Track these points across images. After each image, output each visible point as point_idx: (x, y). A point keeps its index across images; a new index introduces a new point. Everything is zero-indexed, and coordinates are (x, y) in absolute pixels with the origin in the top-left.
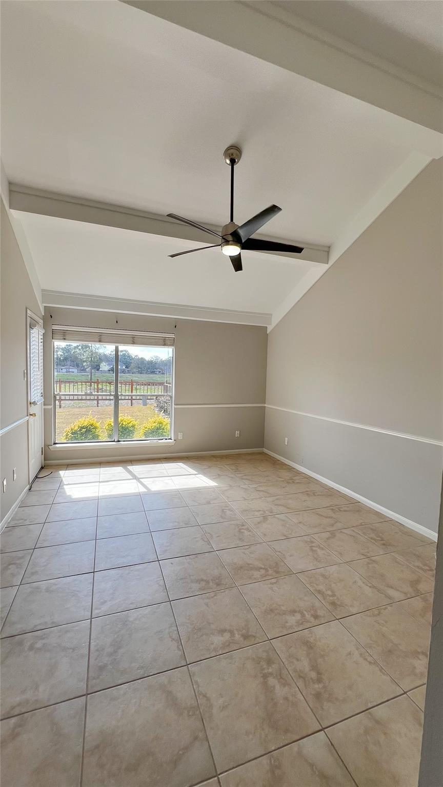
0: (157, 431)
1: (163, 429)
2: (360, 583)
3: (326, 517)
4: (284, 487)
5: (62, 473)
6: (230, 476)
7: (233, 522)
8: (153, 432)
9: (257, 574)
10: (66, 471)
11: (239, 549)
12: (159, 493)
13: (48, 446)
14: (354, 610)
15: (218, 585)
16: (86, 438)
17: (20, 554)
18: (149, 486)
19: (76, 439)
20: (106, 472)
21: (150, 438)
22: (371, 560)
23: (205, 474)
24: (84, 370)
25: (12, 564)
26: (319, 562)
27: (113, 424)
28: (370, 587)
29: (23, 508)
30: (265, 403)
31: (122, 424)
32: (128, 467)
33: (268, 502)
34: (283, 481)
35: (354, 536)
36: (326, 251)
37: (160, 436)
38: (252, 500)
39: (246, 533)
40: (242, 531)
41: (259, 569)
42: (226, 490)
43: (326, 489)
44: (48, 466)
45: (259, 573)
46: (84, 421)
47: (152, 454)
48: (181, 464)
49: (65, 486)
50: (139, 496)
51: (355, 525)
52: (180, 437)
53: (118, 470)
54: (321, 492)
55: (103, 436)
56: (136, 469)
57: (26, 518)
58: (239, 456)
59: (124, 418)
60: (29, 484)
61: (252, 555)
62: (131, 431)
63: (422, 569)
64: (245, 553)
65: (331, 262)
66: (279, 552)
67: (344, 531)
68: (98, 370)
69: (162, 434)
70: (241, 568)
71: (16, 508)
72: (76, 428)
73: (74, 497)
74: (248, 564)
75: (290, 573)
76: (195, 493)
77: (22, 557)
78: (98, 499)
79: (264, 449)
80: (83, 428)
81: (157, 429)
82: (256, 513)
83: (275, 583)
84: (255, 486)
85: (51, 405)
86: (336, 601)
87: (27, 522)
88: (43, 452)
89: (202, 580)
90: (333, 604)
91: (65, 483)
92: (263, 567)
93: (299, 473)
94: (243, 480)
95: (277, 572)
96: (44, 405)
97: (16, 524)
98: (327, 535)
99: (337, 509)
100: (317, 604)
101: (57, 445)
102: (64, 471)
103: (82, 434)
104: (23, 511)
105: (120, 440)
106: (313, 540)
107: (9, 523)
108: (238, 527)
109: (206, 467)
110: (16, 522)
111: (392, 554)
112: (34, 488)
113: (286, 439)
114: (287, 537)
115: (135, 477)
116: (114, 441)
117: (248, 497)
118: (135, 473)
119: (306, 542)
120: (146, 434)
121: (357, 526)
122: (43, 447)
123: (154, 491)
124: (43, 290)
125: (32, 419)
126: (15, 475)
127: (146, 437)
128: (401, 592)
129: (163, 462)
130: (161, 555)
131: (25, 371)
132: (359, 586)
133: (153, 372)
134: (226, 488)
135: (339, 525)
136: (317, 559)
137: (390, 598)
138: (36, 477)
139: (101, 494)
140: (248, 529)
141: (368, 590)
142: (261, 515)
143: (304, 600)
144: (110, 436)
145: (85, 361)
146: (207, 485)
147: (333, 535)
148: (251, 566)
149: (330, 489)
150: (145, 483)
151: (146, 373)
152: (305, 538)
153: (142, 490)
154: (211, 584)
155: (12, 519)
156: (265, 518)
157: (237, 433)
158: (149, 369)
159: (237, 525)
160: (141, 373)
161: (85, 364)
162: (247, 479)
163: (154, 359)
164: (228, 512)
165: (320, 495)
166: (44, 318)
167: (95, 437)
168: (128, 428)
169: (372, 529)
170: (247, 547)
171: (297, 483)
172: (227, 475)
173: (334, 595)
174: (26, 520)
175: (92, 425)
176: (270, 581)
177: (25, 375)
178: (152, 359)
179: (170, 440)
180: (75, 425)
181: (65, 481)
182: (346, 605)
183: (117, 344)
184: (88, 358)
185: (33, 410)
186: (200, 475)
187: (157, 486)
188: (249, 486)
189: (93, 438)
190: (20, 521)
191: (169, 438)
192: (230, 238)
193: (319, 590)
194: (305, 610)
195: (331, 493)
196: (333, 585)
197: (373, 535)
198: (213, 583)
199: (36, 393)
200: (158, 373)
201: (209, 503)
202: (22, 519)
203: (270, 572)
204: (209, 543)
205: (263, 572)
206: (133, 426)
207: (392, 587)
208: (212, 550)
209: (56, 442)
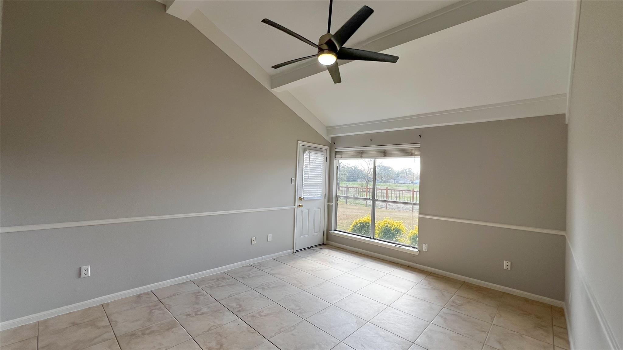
13: (330, 230)
44: (328, 244)
52: (425, 248)
60: (294, 249)
79: (564, 304)
85: (332, 202)
88: (325, 234)
96: (328, 202)
101: (336, 232)
105: (375, 238)
122: (325, 231)
124: (327, 127)
126: (270, 239)
131: (293, 178)
138: (309, 248)
166: (331, 145)
177: (294, 181)
179: (416, 250)
183: (375, 159)
191: (416, 247)
192: (325, 47)
209: (337, 229)
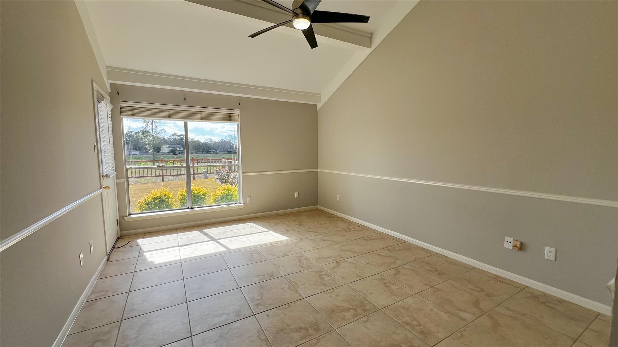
0: (227, 197)
1: (232, 195)
2: (436, 310)
3: (387, 257)
4: (344, 235)
5: (140, 241)
6: (297, 230)
7: (312, 270)
8: (223, 198)
9: (348, 315)
10: (144, 239)
11: (326, 294)
12: (238, 251)
13: (123, 217)
14: (441, 336)
15: (317, 330)
16: (160, 207)
17: (107, 328)
18: (228, 246)
19: (150, 209)
20: (184, 237)
21: (221, 204)
22: (435, 289)
23: (275, 231)
24: (147, 153)
25: (98, 341)
26: (396, 296)
27: (185, 194)
28: (445, 312)
29: (102, 280)
30: (317, 168)
31: (194, 193)
32: (204, 230)
33: (335, 249)
34: (341, 230)
35: (413, 270)
36: (369, 37)
37: (229, 202)
38: (322, 248)
39: (326, 278)
40: (322, 276)
41: (348, 310)
42: (297, 242)
43: (378, 234)
44: (124, 236)
45: (349, 313)
46: (158, 192)
47: (224, 217)
48: (251, 224)
49: (145, 254)
50: (220, 254)
51: (411, 261)
52: (248, 200)
53: (195, 234)
54: (375, 237)
55: (176, 204)
56: (212, 231)
57: (107, 290)
58: (298, 214)
59: (196, 187)
60: (107, 255)
61: (338, 298)
62: (203, 198)
63: (476, 291)
64: (331, 297)
65: (374, 46)
66: (360, 291)
67: (405, 266)
68: (159, 152)
69: (231, 200)
70: (333, 311)
71: (95, 280)
72: (150, 199)
73: (156, 263)
74: (338, 306)
75: (376, 310)
76: (271, 248)
77: (109, 332)
78: (180, 263)
79: (318, 206)
80: (156, 198)
81: (227, 195)
82: (329, 260)
83: (367, 321)
84: (320, 236)
85: (123, 178)
86: (423, 330)
87: (110, 294)
88: (119, 224)
89: (301, 328)
90: (422, 332)
91: (145, 251)
92: (351, 307)
93: (352, 223)
94: (309, 233)
95: (365, 310)
96: (117, 178)
97: (97, 297)
98: (392, 272)
99: (392, 249)
100: (410, 336)
101: (133, 216)
102: (142, 239)
103: (156, 204)
104: (104, 282)
105: (193, 207)
106: (383, 277)
107: (89, 297)
108: (318, 274)
109: (273, 225)
110: (98, 295)
111: (448, 281)
112: (113, 257)
113: (339, 196)
114: (361, 277)
115: (212, 239)
116: (188, 208)
117: (318, 246)
118: (212, 235)
119: (379, 279)
120: (215, 201)
121: (413, 261)
122: (118, 218)
123: (233, 250)
124: (107, 67)
125: (105, 191)
126: (92, 248)
127: (216, 203)
128: (470, 313)
129: (235, 223)
130: (255, 309)
131: (95, 144)
132: (436, 313)
133: (208, 152)
134: (297, 241)
135: (399, 262)
136: (392, 294)
137: (464, 320)
138: (114, 247)
139: (182, 257)
140: (326, 275)
141: (444, 316)
142: (333, 260)
143: (397, 334)
144: (183, 204)
145: (148, 144)
146: (280, 240)
147: (398, 272)
148: (341, 308)
149: (381, 234)
150: (223, 243)
151: (202, 153)
152: (377, 276)
153: (222, 249)
154: (310, 331)
155: (93, 292)
156: (338, 263)
157: (296, 194)
158: (204, 150)
159: (316, 272)
160: (198, 153)
161: (147, 146)
162: (311, 232)
163: (208, 141)
164: (305, 262)
165: (375, 239)
166: (110, 95)
167: (169, 206)
168: (199, 196)
169: (424, 262)
170: (331, 291)
171: (353, 231)
172: (294, 230)
173: (419, 325)
174: (108, 291)
175: (165, 196)
176: (362, 319)
177: (96, 148)
178: (207, 142)
179: (240, 204)
180: (149, 197)
181: (145, 248)
182: (433, 332)
183: (186, 120)
184: (150, 141)
185: (106, 182)
186: (271, 232)
187: (235, 244)
188: (315, 237)
189: (167, 207)
190: (102, 293)
191: (239, 202)
192: (299, 11)
193: (406, 322)
194: (402, 343)
195: (382, 237)
196: (415, 315)
197: (428, 268)
198: (312, 329)
199: (108, 166)
200: (212, 152)
201: (286, 255)
202: (104, 291)
203: (359, 311)
204: (297, 292)
205: (352, 312)
206: (204, 194)
207: (462, 310)
208: (301, 298)
209: (131, 213)
